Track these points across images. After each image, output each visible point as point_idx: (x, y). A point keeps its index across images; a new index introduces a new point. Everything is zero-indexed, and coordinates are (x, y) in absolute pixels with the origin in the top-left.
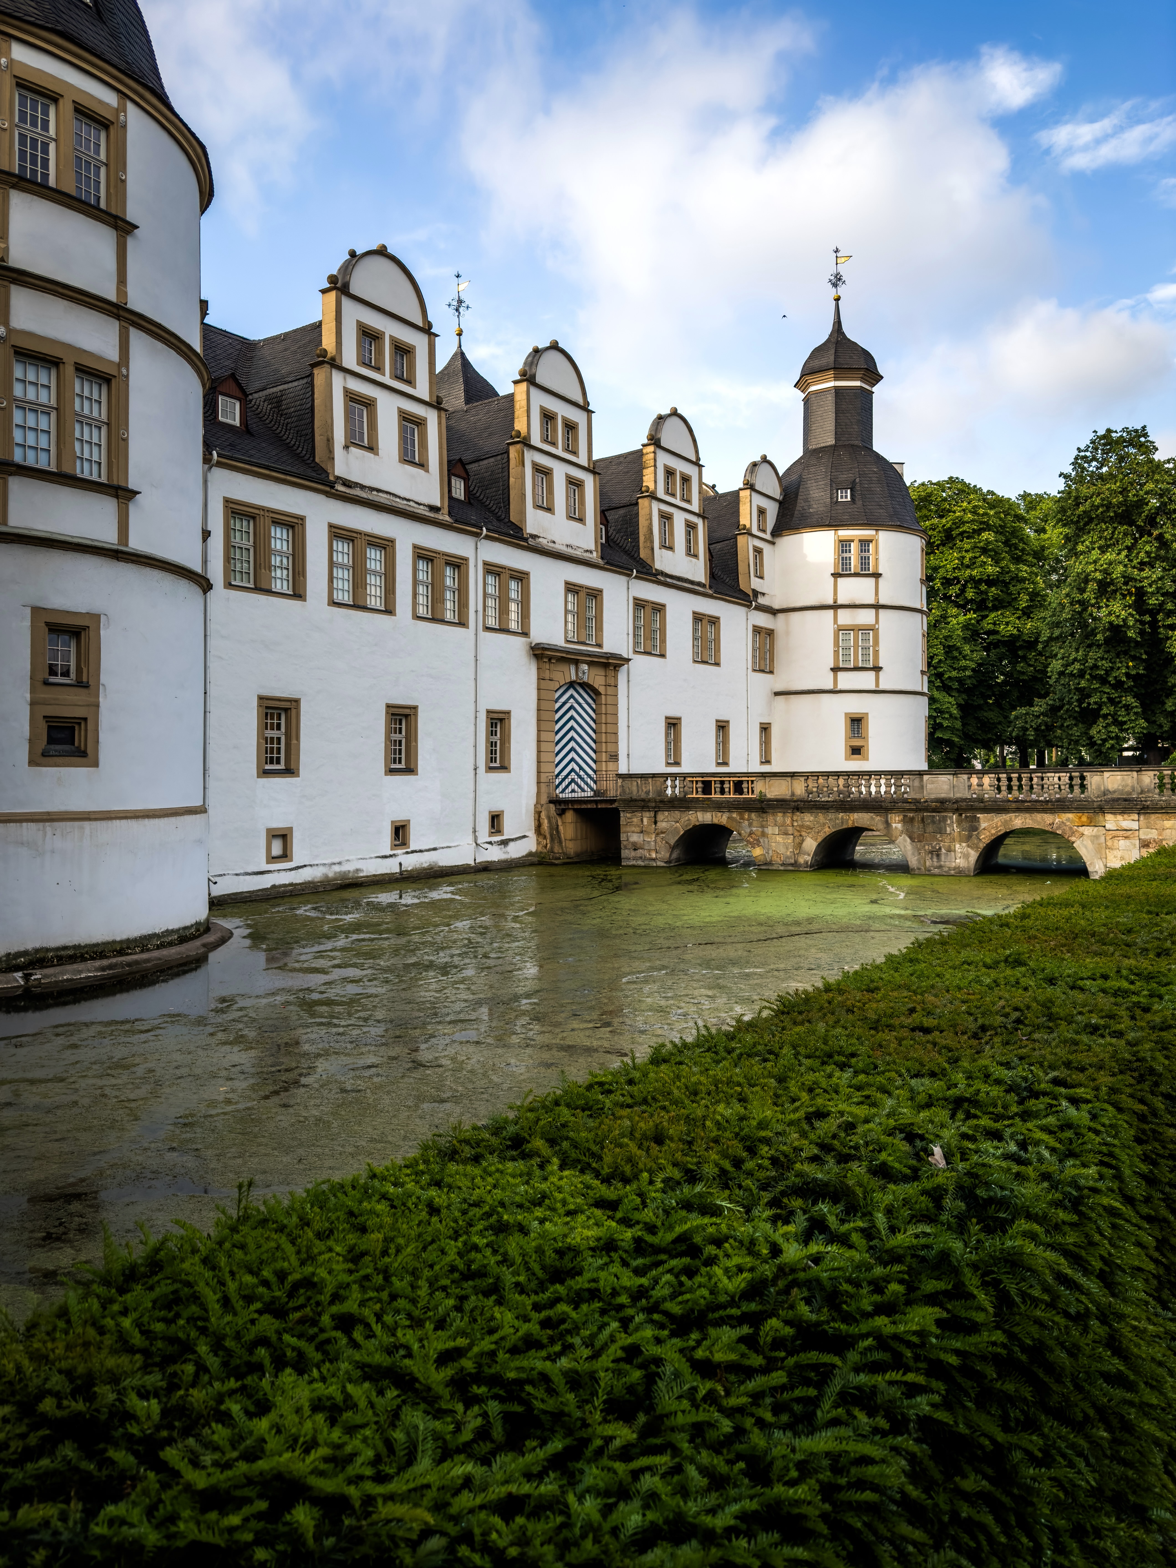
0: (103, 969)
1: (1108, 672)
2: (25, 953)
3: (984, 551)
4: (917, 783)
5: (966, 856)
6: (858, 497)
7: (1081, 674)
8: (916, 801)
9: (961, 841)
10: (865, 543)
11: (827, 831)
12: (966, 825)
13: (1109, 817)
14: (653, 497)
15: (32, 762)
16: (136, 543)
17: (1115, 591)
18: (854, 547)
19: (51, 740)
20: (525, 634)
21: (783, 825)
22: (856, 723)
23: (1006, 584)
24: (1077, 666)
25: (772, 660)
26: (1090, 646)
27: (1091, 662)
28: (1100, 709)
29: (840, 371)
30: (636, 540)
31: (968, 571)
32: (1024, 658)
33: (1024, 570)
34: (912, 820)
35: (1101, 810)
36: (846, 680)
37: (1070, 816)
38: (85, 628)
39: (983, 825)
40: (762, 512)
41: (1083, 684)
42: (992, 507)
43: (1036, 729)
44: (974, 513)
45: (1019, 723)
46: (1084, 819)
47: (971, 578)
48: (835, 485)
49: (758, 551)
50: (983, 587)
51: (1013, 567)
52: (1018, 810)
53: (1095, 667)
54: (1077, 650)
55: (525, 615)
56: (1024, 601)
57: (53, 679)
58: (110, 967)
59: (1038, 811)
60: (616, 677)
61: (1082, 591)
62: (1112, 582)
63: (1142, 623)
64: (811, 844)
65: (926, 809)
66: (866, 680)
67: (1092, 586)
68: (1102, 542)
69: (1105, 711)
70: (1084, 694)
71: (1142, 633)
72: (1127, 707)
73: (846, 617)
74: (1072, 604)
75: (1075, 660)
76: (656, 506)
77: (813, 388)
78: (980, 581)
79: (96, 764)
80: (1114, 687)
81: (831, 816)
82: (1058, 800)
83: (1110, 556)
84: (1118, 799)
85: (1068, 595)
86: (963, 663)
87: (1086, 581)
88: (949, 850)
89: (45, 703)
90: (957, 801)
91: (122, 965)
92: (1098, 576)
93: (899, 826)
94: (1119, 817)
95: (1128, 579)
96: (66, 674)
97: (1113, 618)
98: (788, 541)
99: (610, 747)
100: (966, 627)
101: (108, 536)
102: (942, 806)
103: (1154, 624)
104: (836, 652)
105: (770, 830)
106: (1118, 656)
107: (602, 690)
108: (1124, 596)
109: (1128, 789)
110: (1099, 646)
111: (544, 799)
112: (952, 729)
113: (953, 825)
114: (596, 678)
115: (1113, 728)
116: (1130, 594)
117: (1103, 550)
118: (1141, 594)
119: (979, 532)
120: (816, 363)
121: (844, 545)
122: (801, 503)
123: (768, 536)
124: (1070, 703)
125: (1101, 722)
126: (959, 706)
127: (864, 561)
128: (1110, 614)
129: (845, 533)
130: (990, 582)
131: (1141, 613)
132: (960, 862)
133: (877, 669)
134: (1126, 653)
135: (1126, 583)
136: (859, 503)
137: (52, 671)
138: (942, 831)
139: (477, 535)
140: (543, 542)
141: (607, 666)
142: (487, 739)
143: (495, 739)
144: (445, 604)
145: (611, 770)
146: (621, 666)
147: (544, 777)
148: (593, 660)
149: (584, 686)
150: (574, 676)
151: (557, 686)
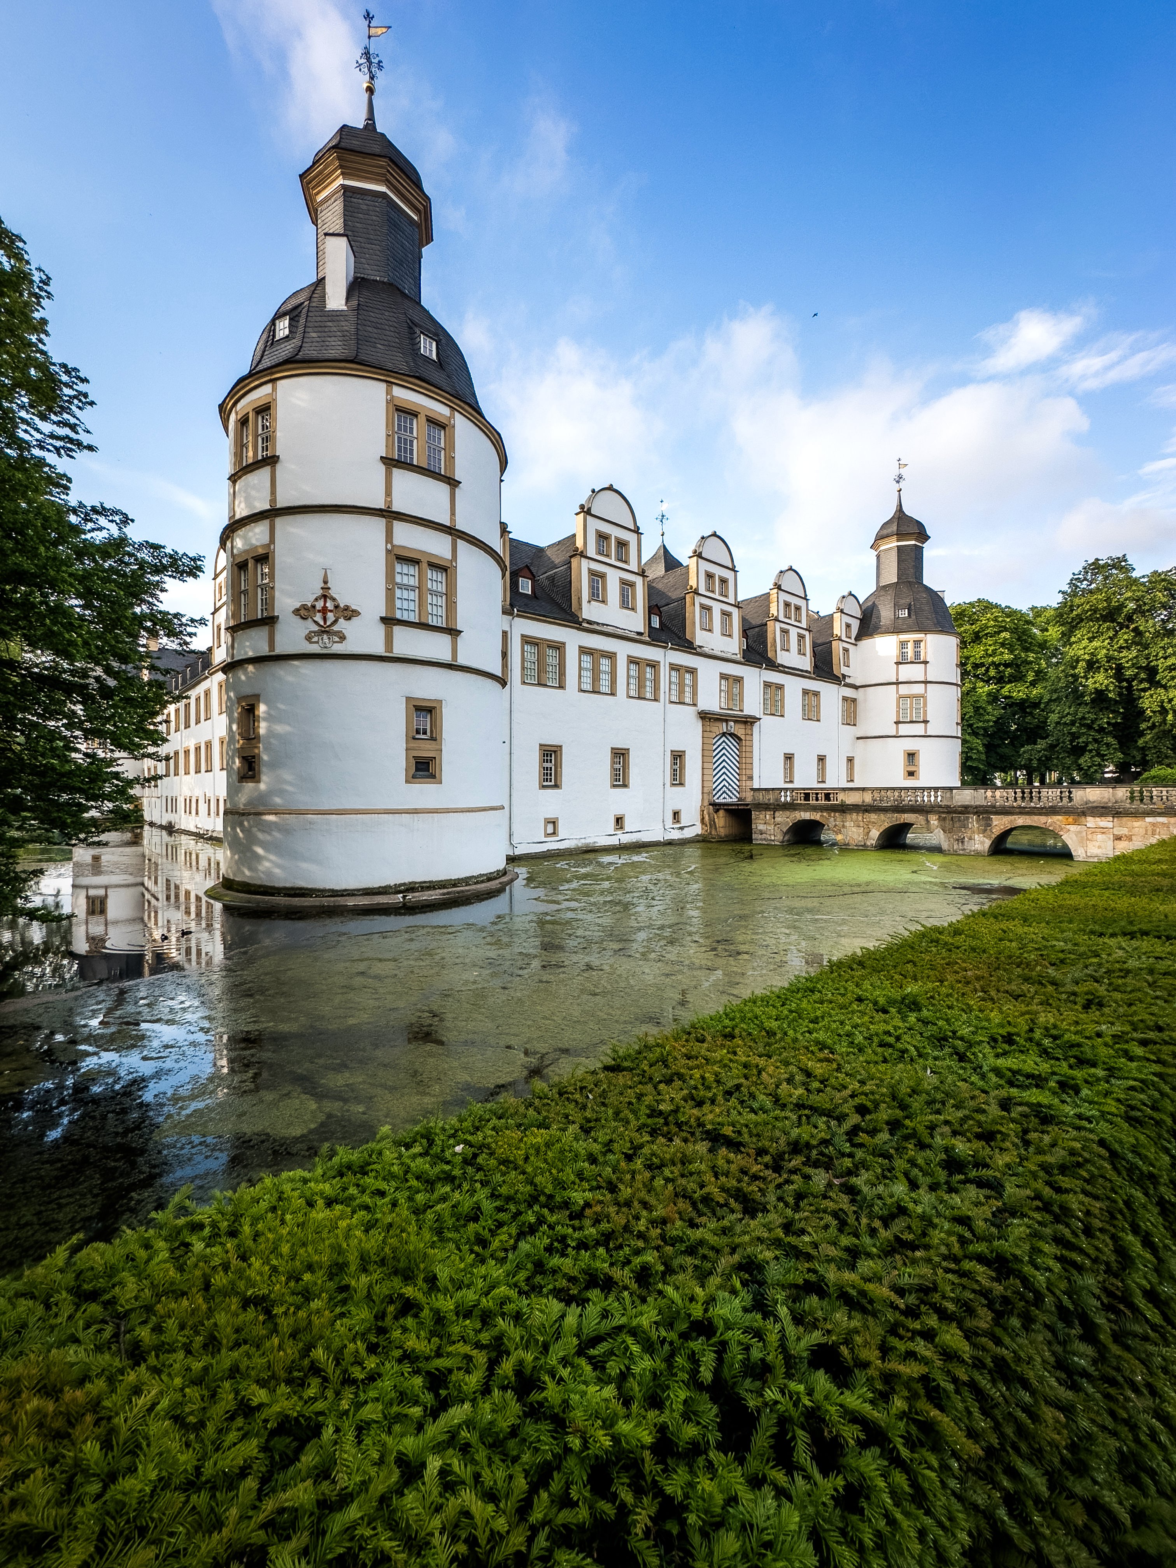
0: (444, 894)
1: (1093, 722)
2: (404, 884)
3: (1003, 645)
4: (948, 795)
5: (982, 843)
6: (912, 613)
7: (1073, 723)
8: (948, 807)
9: (979, 833)
10: (917, 643)
11: (887, 825)
12: (983, 823)
13: (1089, 819)
14: (777, 620)
15: (407, 782)
16: (461, 661)
17: (1099, 668)
18: (910, 645)
19: (417, 770)
20: (695, 705)
21: (857, 820)
22: (911, 756)
23: (1018, 666)
24: (1070, 717)
25: (855, 718)
26: (1080, 704)
27: (1080, 715)
28: (1087, 745)
29: (900, 536)
30: (766, 646)
31: (991, 659)
32: (1031, 714)
33: (1031, 656)
34: (944, 819)
35: (1084, 814)
36: (904, 729)
37: (1060, 817)
38: (434, 708)
39: (995, 823)
40: (848, 626)
41: (1074, 729)
42: (1008, 616)
43: (1039, 760)
44: (996, 621)
45: (1026, 756)
46: (1071, 819)
47: (993, 663)
48: (897, 606)
49: (846, 650)
50: (1002, 668)
51: (1023, 655)
52: (1021, 813)
53: (1083, 718)
54: (1070, 707)
55: (695, 693)
56: (1031, 677)
57: (418, 736)
58: (448, 893)
59: (1035, 814)
60: (752, 729)
61: (1075, 668)
62: (1097, 661)
63: (1121, 688)
64: (875, 834)
65: (955, 812)
66: (919, 729)
67: (1082, 664)
68: (1090, 635)
69: (1090, 747)
70: (1074, 736)
71: (1120, 694)
72: (1108, 745)
73: (904, 690)
74: (1066, 677)
75: (1068, 714)
76: (778, 625)
77: (882, 548)
78: (1000, 664)
79: (441, 783)
80: (1097, 731)
81: (889, 815)
82: (1051, 807)
83: (1095, 644)
84: (1097, 807)
85: (1063, 671)
86: (987, 717)
87: (1077, 661)
88: (970, 839)
89: (413, 749)
90: (976, 807)
91: (454, 892)
92: (1087, 657)
93: (936, 822)
94: (1098, 819)
95: (1109, 659)
96: (425, 733)
97: (1097, 685)
98: (866, 643)
99: (748, 772)
100: (989, 694)
101: (446, 657)
102: (966, 810)
103: (1130, 688)
104: (898, 712)
105: (847, 824)
106: (1101, 710)
107: (743, 737)
108: (1107, 670)
109: (1105, 800)
110: (1087, 704)
111: (706, 803)
112: (979, 760)
113: (973, 822)
114: (739, 730)
115: (1096, 759)
116: (1112, 669)
117: (1090, 640)
118: (1119, 668)
119: (999, 633)
120: (885, 532)
121: (903, 644)
122: (874, 620)
123: (853, 641)
124: (1064, 742)
125: (1087, 756)
126: (984, 745)
127: (917, 654)
128: (1095, 682)
129: (904, 637)
130: (1006, 665)
131: (1120, 681)
132: (978, 847)
133: (926, 722)
134: (1107, 708)
135: (1108, 662)
136: (913, 617)
137: (418, 732)
138: (965, 827)
139: (665, 647)
140: (706, 650)
141: (746, 722)
142: (671, 768)
143: (676, 767)
144: (646, 689)
145: (748, 785)
146: (755, 722)
147: (705, 790)
148: (736, 720)
149: (731, 735)
150: (724, 729)
151: (714, 736)
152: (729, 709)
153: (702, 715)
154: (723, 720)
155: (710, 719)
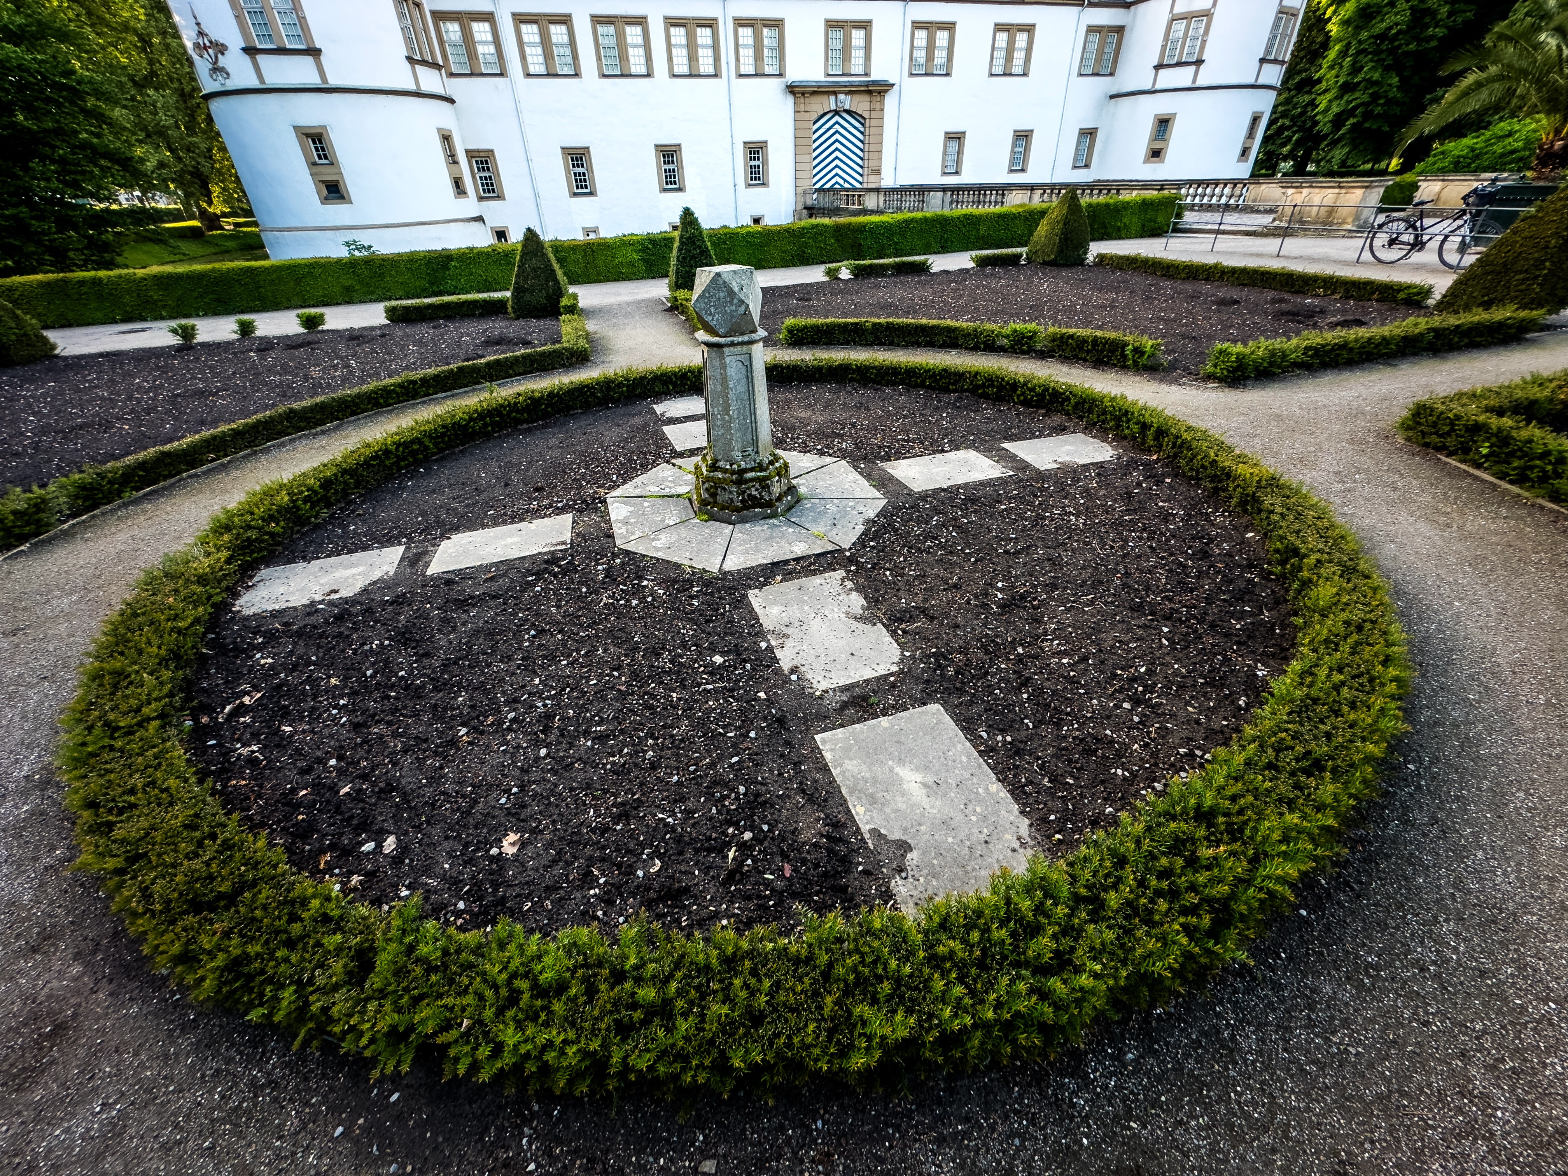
20: (781, 75)
22: (1163, 124)
25: (1115, 61)
36: (1165, 78)
55: (782, 58)
60: (882, 102)
66: (1183, 76)
73: (1182, 5)
99: (873, 163)
104: (1164, 47)
107: (867, 115)
111: (800, 206)
133: (1199, 62)
141: (870, 92)
142: (746, 165)
143: (757, 163)
144: (701, 60)
145: (871, 182)
146: (886, 91)
147: (800, 190)
148: (852, 90)
149: (848, 112)
150: (833, 107)
151: (815, 117)
152: (843, 75)
153: (792, 89)
154: (828, 93)
155: (803, 94)
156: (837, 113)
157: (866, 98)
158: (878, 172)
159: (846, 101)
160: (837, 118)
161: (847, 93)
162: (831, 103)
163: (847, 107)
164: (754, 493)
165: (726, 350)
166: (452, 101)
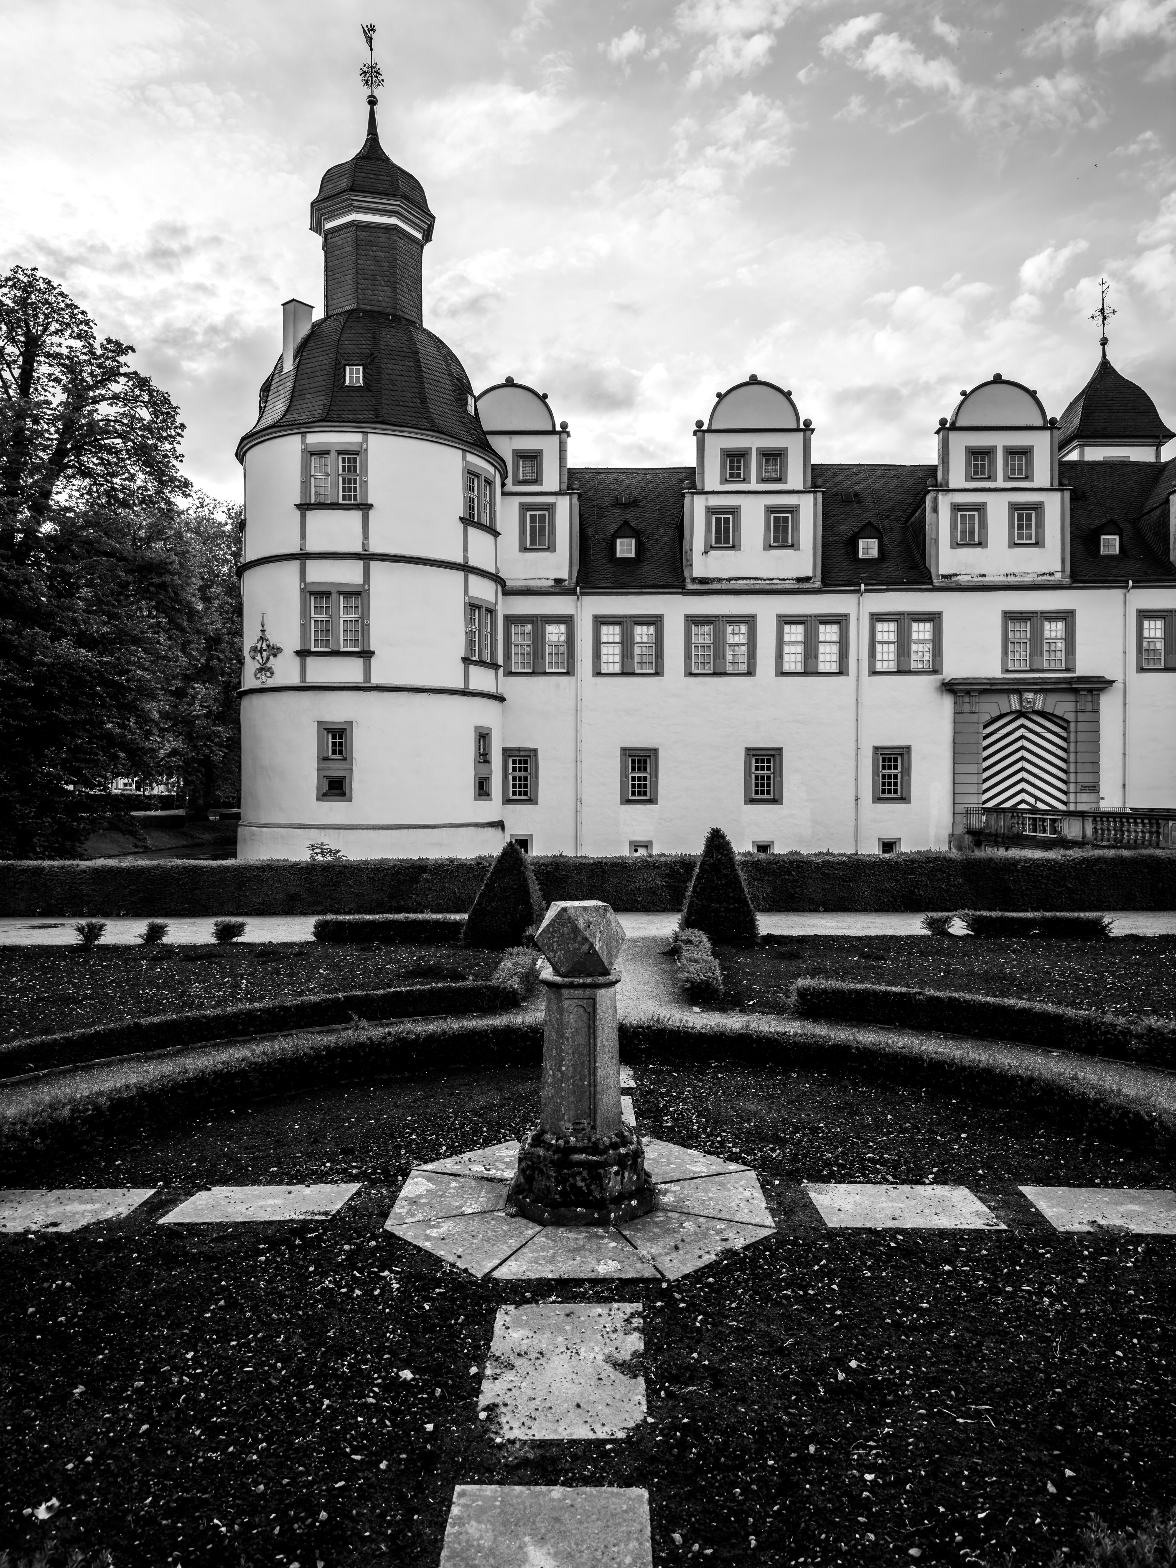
20: (935, 672)
55: (937, 653)
60: (1094, 702)
99: (1083, 778)
107: (1070, 717)
139: (858, 591)
140: (963, 579)
141: (1076, 691)
142: (875, 773)
143: (893, 772)
144: (821, 658)
145: (1084, 802)
146: (1102, 689)
147: (960, 808)
148: (1045, 688)
149: (1042, 714)
150: (1015, 706)
151: (986, 718)
152: (1032, 670)
153: (950, 687)
154: (1009, 692)
155: (968, 692)
156: (1021, 714)
157: (1071, 697)
158: (1094, 788)
159: (1039, 702)
160: (1022, 721)
161: (1036, 692)
162: (1014, 703)
163: (1038, 706)
164: (580, 1184)
165: (565, 992)
166: (501, 699)
